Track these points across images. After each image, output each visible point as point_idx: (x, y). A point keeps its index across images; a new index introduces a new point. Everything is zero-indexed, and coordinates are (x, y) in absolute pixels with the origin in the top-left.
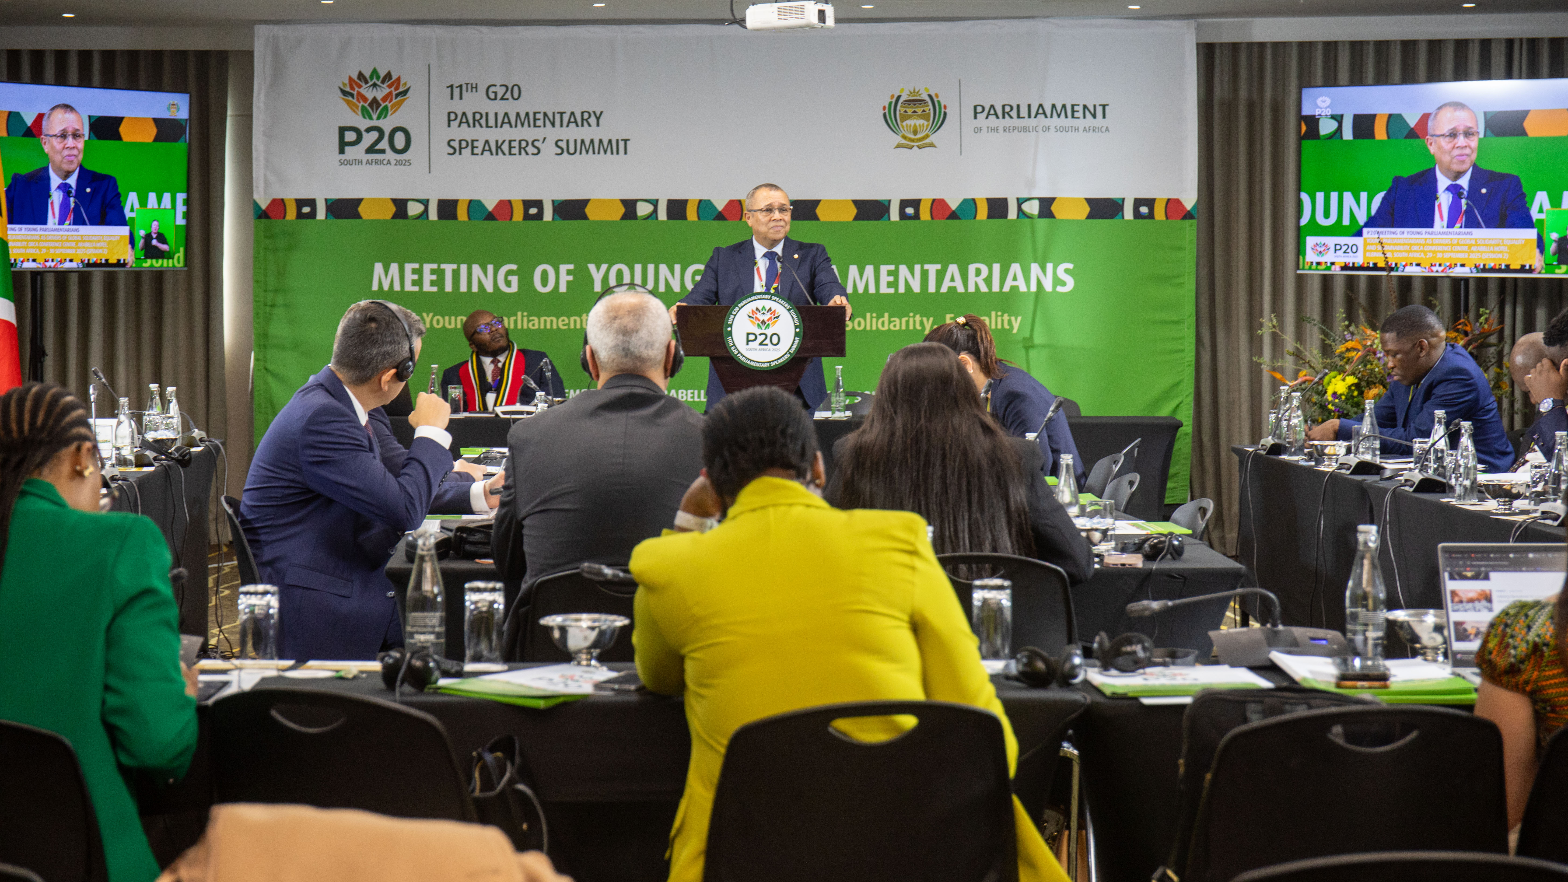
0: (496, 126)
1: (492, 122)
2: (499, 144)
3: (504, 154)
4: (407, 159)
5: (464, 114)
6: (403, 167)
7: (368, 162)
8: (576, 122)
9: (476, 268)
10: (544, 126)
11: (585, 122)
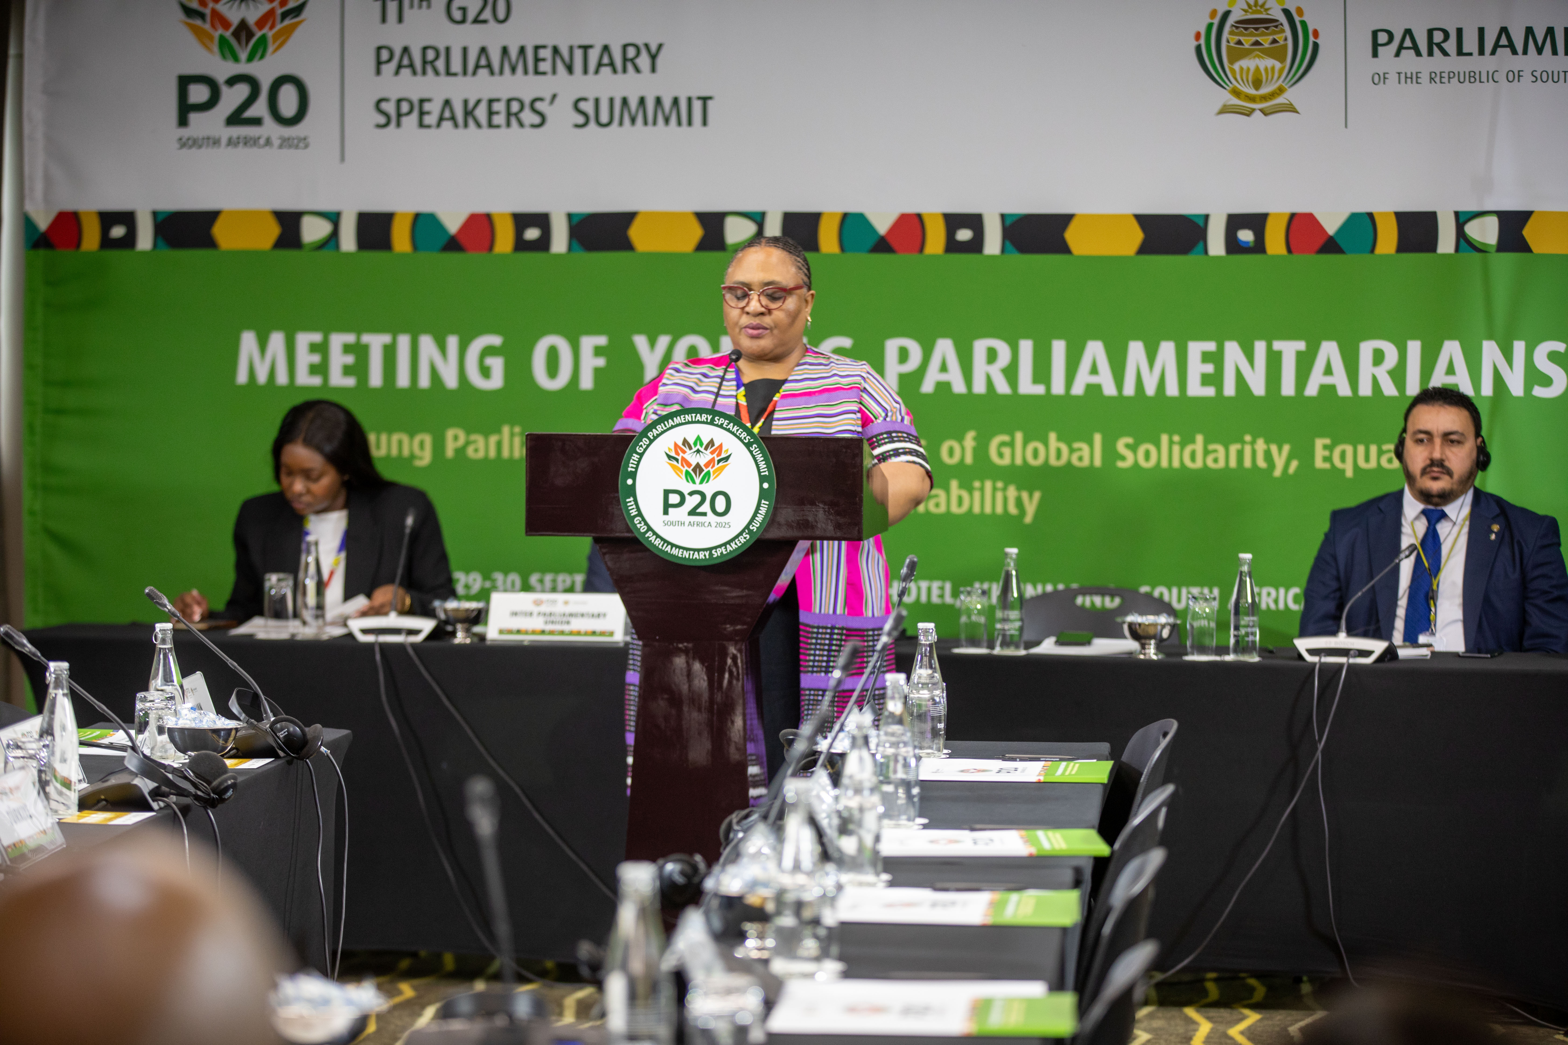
0: (465, 73)
1: (456, 65)
2: (471, 105)
3: (478, 125)
4: (302, 135)
5: (406, 50)
6: (292, 151)
7: (230, 142)
8: (612, 64)
9: (427, 343)
10: (554, 71)
11: (630, 66)
